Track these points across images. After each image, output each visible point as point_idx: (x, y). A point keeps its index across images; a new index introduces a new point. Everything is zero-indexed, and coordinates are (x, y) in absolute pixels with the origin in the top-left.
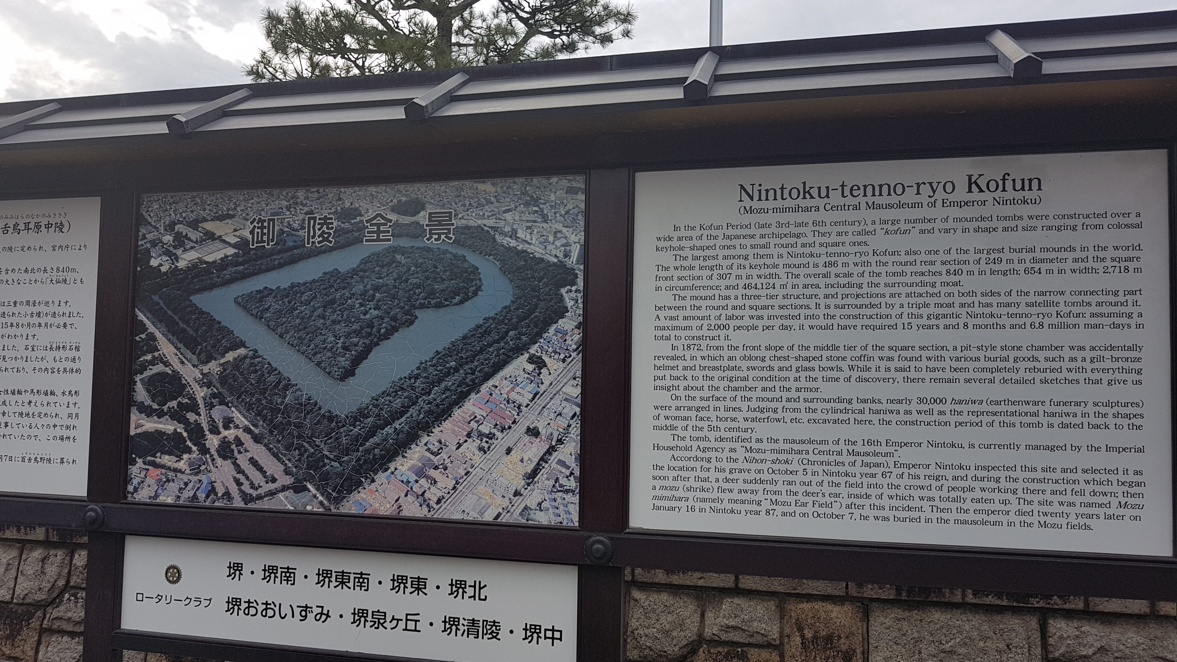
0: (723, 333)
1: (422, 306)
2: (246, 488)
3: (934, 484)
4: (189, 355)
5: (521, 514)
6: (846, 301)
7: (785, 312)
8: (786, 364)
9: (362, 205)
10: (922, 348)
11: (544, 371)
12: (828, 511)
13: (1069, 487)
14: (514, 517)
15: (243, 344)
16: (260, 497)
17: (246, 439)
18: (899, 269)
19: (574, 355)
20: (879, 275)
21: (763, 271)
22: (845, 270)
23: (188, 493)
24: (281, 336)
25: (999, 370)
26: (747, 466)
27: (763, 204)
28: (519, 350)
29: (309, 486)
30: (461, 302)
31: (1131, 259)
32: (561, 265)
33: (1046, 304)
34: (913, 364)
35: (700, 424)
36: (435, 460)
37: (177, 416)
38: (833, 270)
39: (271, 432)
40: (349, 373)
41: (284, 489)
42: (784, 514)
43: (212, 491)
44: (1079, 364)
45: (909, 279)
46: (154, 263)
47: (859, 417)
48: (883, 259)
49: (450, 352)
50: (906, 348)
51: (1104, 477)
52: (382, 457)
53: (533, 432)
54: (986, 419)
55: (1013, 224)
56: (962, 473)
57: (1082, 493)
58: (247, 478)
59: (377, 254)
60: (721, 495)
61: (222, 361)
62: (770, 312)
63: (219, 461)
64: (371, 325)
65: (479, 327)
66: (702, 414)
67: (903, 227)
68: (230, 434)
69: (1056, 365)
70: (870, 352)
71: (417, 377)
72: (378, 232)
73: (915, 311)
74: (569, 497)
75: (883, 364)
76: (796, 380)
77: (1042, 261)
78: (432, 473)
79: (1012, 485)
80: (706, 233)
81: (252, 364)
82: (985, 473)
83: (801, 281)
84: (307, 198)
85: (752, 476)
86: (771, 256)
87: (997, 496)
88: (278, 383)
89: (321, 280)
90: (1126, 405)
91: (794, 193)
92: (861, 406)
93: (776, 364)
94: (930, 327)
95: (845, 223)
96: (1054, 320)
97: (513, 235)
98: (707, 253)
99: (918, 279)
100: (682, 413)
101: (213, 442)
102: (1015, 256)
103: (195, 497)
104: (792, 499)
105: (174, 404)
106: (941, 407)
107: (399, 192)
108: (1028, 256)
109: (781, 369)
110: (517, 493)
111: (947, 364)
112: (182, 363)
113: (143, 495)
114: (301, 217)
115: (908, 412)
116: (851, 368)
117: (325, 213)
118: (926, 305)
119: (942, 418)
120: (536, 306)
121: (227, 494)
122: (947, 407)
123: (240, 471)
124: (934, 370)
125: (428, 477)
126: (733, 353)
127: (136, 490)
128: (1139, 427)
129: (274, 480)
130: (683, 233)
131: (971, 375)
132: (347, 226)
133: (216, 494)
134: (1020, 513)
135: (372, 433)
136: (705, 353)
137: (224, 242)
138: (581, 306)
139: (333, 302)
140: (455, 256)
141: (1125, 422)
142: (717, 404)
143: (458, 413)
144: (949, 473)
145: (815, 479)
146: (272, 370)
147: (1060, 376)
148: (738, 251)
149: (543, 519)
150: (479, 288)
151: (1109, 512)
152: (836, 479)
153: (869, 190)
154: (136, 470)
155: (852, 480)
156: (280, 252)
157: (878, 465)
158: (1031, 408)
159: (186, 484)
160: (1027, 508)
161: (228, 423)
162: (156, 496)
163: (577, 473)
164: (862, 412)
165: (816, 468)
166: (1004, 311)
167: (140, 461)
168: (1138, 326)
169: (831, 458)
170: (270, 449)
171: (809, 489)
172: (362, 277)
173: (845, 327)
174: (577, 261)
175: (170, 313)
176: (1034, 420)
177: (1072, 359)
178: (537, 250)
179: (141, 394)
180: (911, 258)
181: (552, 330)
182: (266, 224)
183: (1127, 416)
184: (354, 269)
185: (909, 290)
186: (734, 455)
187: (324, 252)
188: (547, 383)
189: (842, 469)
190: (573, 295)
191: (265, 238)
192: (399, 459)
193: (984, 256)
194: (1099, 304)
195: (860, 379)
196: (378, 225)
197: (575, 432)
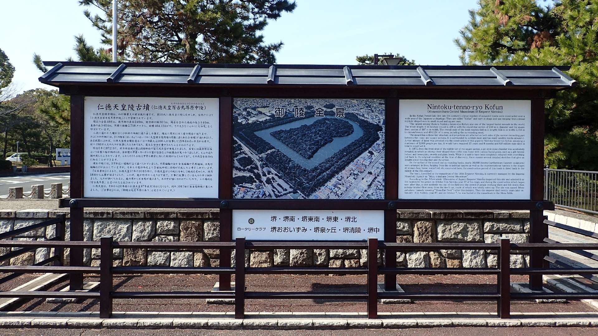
0: (423, 145)
1: (335, 136)
2: (276, 193)
3: (477, 184)
4: (254, 151)
5: (367, 197)
6: (455, 137)
7: (440, 139)
8: (440, 153)
9: (314, 105)
10: (474, 149)
11: (373, 155)
12: (451, 192)
13: (508, 184)
14: (365, 197)
15: (273, 148)
16: (281, 196)
17: (276, 177)
18: (469, 128)
19: (382, 151)
20: (463, 130)
21: (434, 129)
22: (455, 129)
23: (255, 195)
24: (287, 145)
25: (492, 155)
26: (430, 181)
27: (434, 110)
28: (365, 149)
29: (298, 191)
30: (348, 135)
31: (522, 127)
32: (378, 125)
33: (503, 138)
34: (472, 153)
35: (417, 170)
36: (340, 182)
37: (251, 171)
38: (452, 128)
39: (285, 175)
40: (310, 157)
41: (290, 192)
42: (439, 193)
43: (264, 194)
44: (510, 153)
45: (471, 131)
46: (239, 121)
47: (458, 167)
48: (465, 126)
49: (345, 150)
50: (470, 149)
51: (515, 181)
52: (323, 182)
53: (370, 173)
54: (489, 167)
55: (496, 118)
56: (483, 181)
57: (511, 185)
58: (277, 190)
59: (320, 120)
60: (423, 189)
61: (266, 153)
62: (436, 139)
63: (267, 185)
64: (318, 141)
65: (353, 143)
66: (418, 167)
67: (470, 118)
68: (270, 176)
69: (505, 153)
70: (461, 150)
71: (334, 157)
72: (320, 113)
73: (472, 140)
74: (381, 191)
75: (464, 153)
76: (443, 157)
77: (502, 127)
78: (339, 186)
79: (495, 184)
80: (419, 117)
81: (277, 154)
82: (488, 181)
83: (444, 131)
84: (295, 102)
85: (431, 183)
86: (436, 124)
87: (491, 186)
88: (287, 160)
89: (301, 128)
90: (521, 163)
91: (442, 107)
92: (459, 164)
93: (437, 153)
94: (476, 144)
95: (455, 116)
96: (505, 142)
97: (363, 116)
98: (419, 123)
99: (473, 131)
100: (412, 167)
101: (264, 179)
102: (496, 126)
103: (258, 196)
104: (441, 189)
105: (249, 167)
106: (478, 164)
107: (326, 101)
108: (499, 126)
109: (439, 155)
110: (365, 191)
111: (480, 153)
112: (252, 153)
113: (239, 196)
114: (293, 108)
115: (470, 166)
116: (456, 154)
117: (301, 107)
118: (475, 138)
119: (479, 167)
120: (370, 137)
121: (270, 195)
122: (480, 164)
123: (274, 187)
124: (476, 155)
125: (338, 187)
126: (426, 150)
127: (236, 195)
128: (523, 169)
129: (286, 190)
130: (412, 117)
131: (485, 156)
132: (309, 111)
133: (266, 195)
134: (497, 190)
135: (319, 174)
136: (419, 151)
137: (266, 115)
138: (384, 137)
139: (305, 135)
140: (345, 121)
141: (520, 167)
142: (422, 164)
143: (347, 168)
144: (480, 181)
145: (447, 184)
146: (284, 156)
147: (506, 156)
148: (427, 123)
149: (373, 198)
150: (353, 131)
151: (517, 189)
152: (453, 183)
153: (461, 107)
154: (236, 188)
155: (457, 184)
156: (286, 119)
157: (463, 180)
158: (499, 164)
159: (255, 192)
160: (498, 189)
161: (269, 173)
162: (244, 196)
163: (384, 184)
164: (459, 166)
165: (448, 181)
166: (493, 140)
167: (237, 186)
168: (524, 144)
169: (452, 178)
170: (284, 181)
171: (446, 186)
172: (315, 127)
173: (455, 144)
174: (383, 124)
175: (246, 137)
176: (500, 167)
177: (509, 152)
178: (370, 121)
179: (237, 164)
180: (471, 126)
181: (375, 144)
182: (280, 110)
183: (521, 166)
184: (312, 125)
185: (471, 134)
186: (427, 178)
187: (301, 119)
188: (374, 159)
189: (454, 181)
190: (381, 134)
191: (280, 114)
192: (328, 183)
193: (489, 126)
194: (515, 138)
195: (459, 157)
196: (320, 111)
197: (383, 172)
